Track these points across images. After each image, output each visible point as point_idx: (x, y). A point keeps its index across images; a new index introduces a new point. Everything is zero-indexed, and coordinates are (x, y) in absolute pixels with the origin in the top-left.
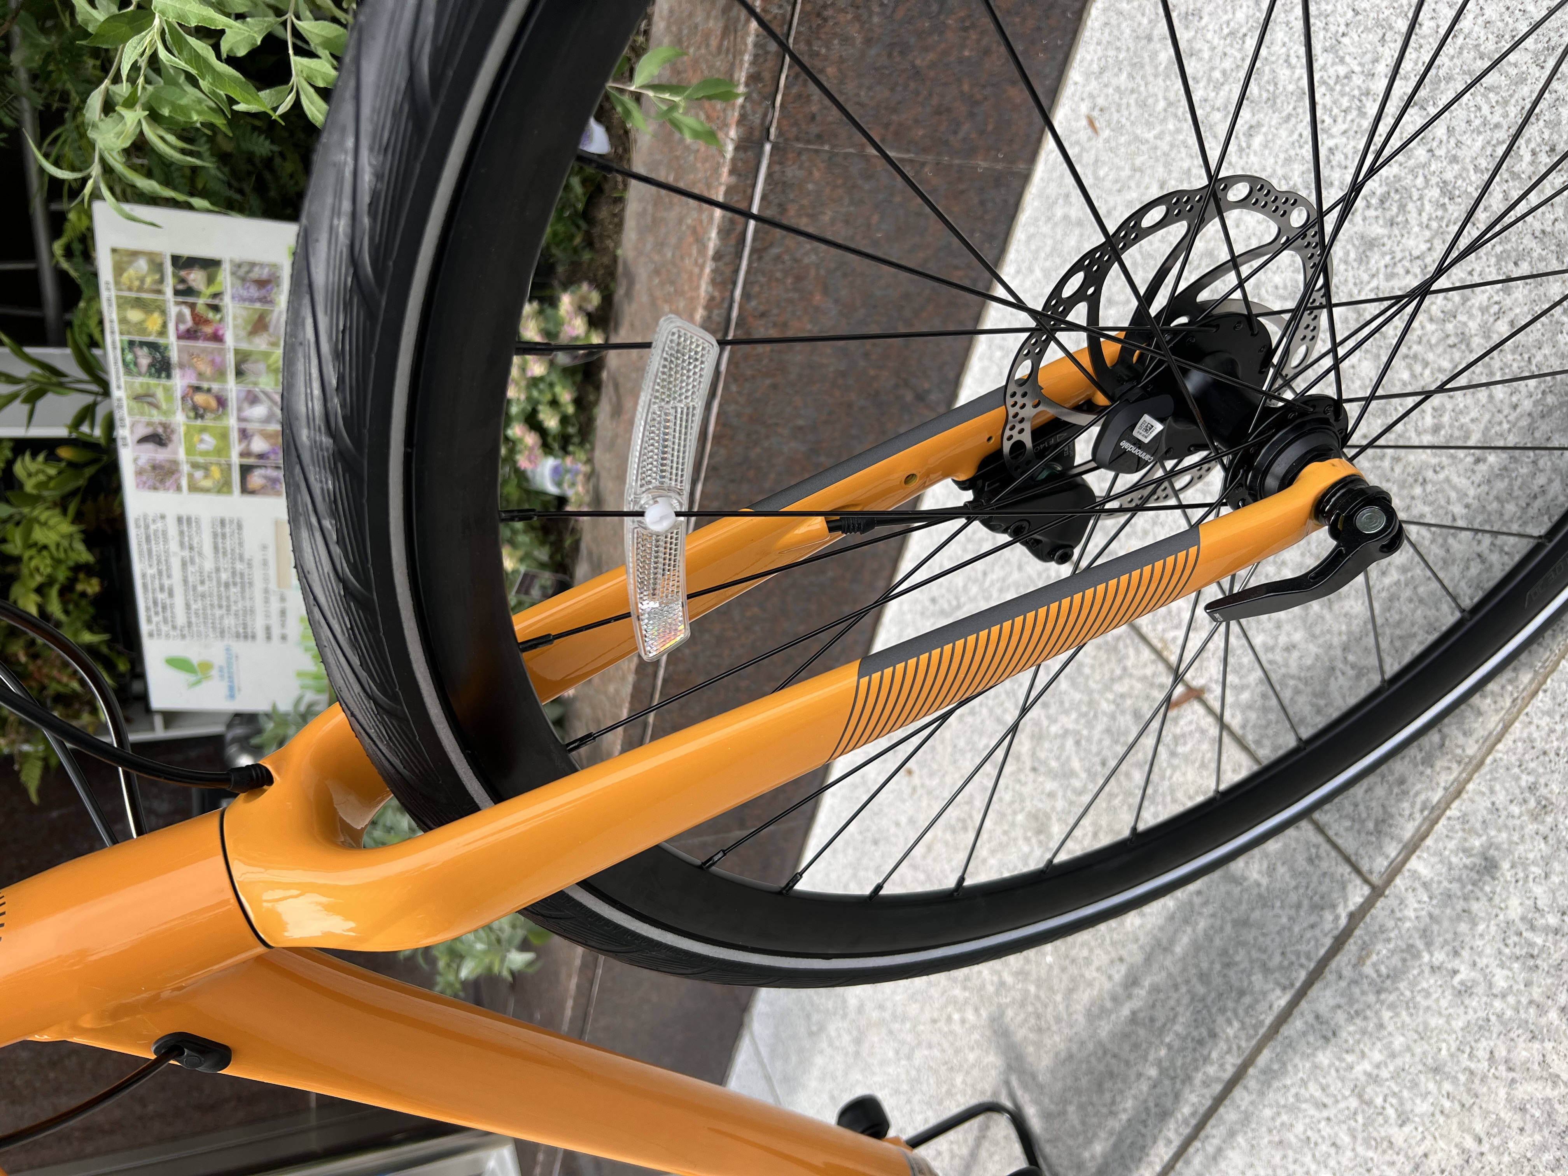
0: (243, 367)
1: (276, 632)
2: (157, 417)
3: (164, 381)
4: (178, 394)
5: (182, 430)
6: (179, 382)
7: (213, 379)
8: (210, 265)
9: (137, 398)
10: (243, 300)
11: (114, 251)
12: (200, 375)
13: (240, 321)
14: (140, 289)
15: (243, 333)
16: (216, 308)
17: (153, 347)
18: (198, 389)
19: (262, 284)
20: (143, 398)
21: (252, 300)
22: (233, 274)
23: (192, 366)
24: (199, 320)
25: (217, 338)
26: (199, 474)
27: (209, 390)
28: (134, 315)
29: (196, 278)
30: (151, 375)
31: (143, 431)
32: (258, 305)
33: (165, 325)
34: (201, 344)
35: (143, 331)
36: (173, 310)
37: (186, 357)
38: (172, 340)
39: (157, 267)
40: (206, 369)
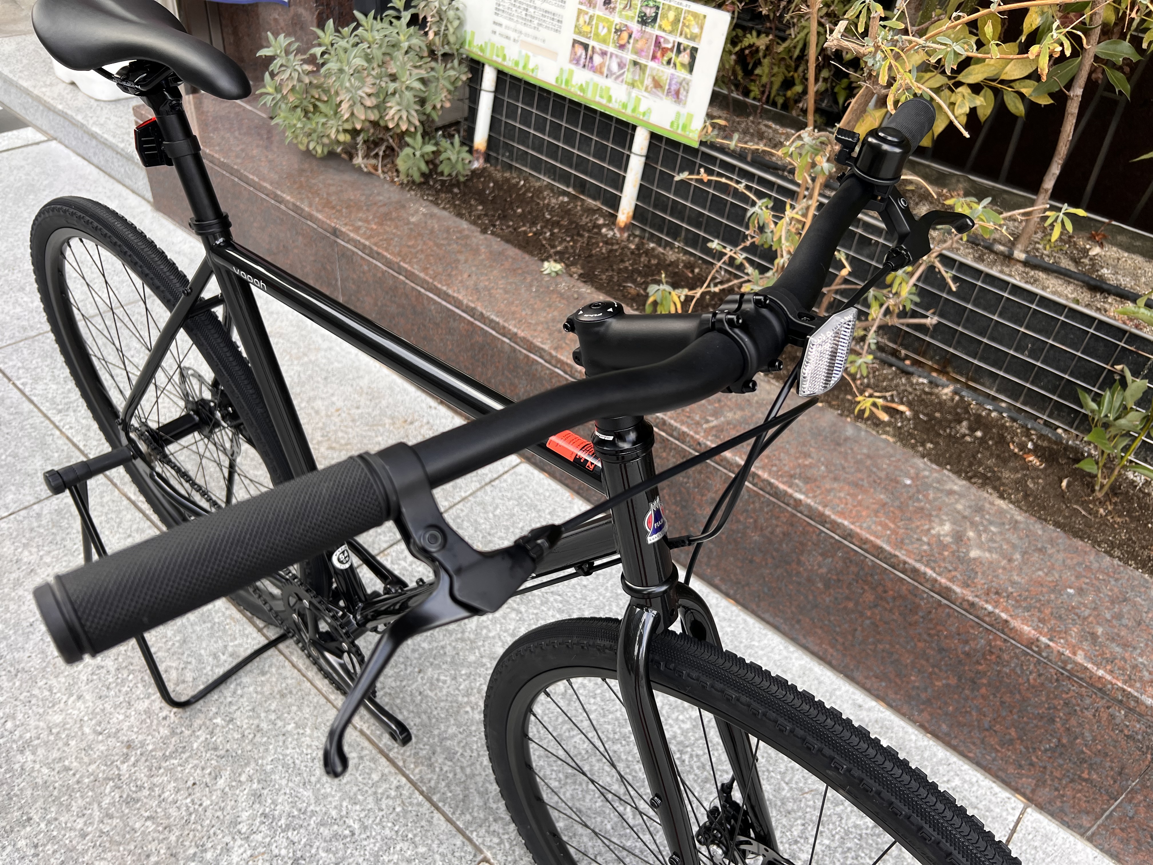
0: (638, 67)
1: (497, 28)
3: (636, 18)
4: (629, 24)
5: (610, 18)
7: (633, 47)
8: (690, 67)
10: (671, 80)
11: (705, 17)
12: (636, 41)
13: (660, 74)
14: (684, 24)
15: (654, 73)
16: (669, 62)
17: (655, 19)
18: (630, 36)
19: (677, 93)
20: (630, 4)
21: (670, 85)
22: (684, 79)
23: (642, 37)
24: (664, 51)
25: (654, 58)
26: (587, 18)
27: (628, 42)
28: (671, 15)
29: (685, 58)
30: (640, 12)
32: (667, 87)
33: (664, 30)
34: (652, 47)
35: (663, 17)
36: (671, 38)
37: (647, 36)
38: (656, 32)
39: (693, 38)
40: (639, 45)
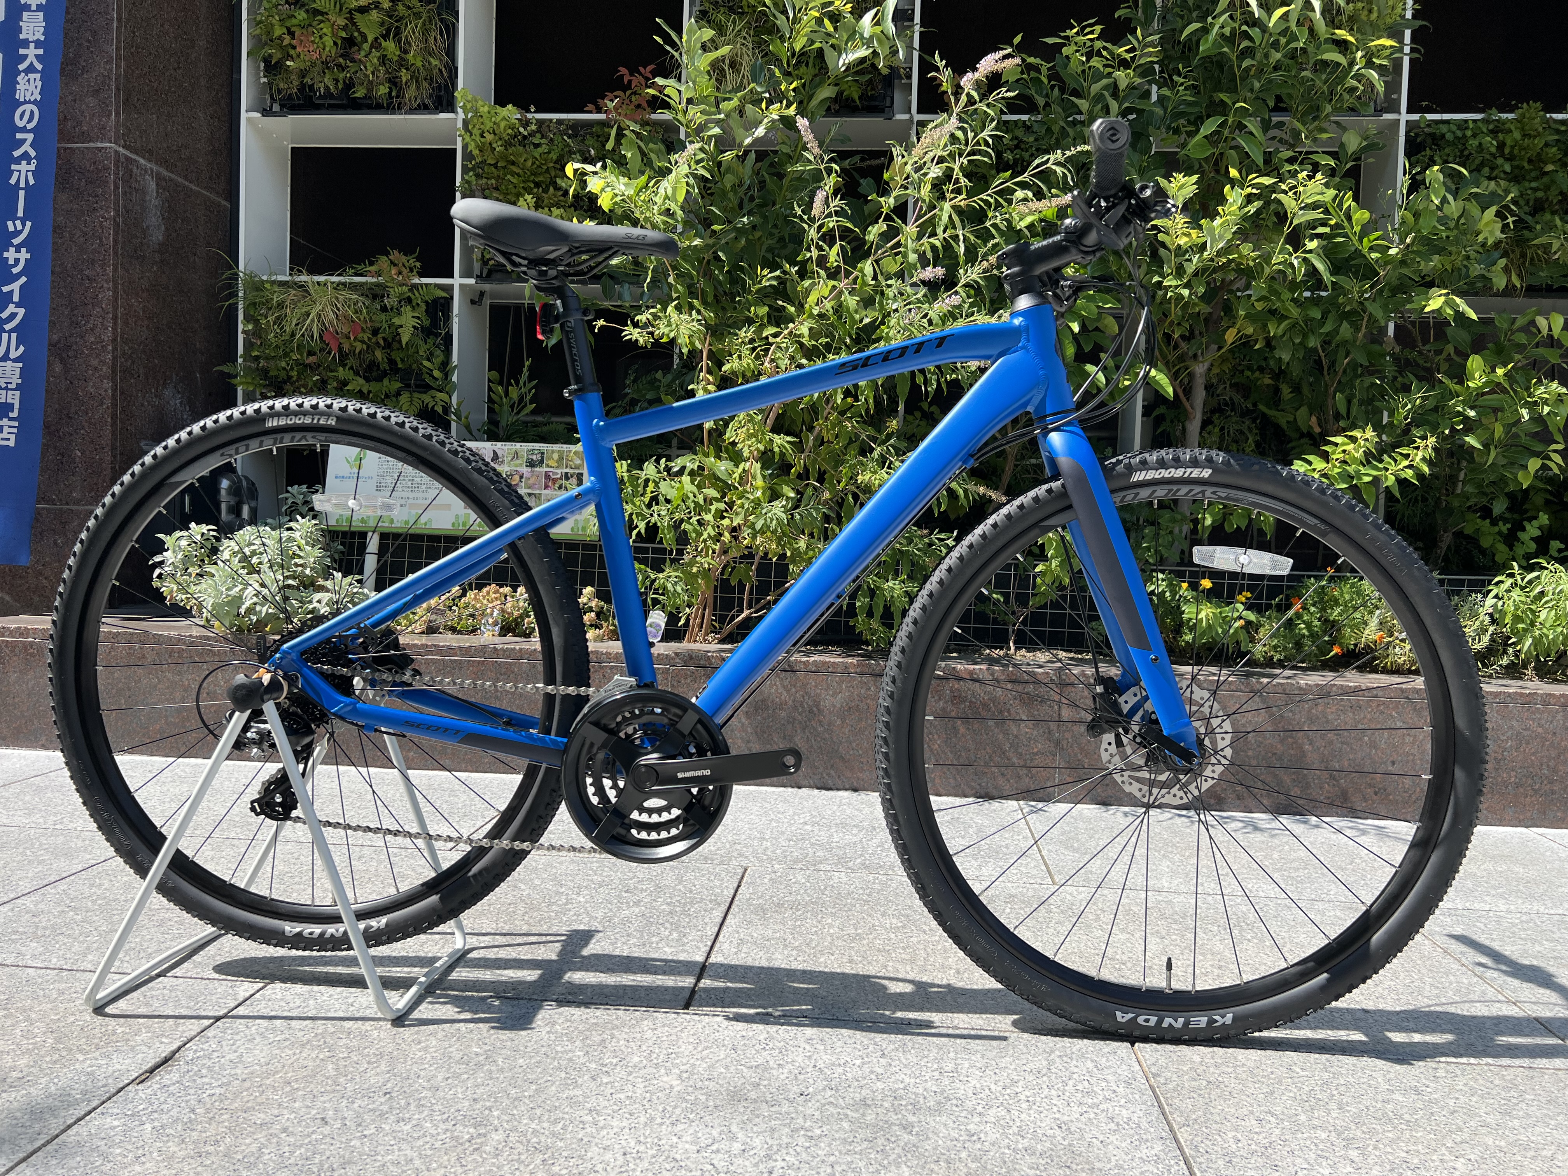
0: (532, 497)
2: (507, 460)
3: (525, 464)
6: (525, 470)
7: (525, 484)
9: (516, 453)
12: (527, 479)
13: (554, 497)
14: (566, 460)
15: (548, 498)
16: (560, 488)
17: (541, 462)
20: (516, 455)
23: (532, 476)
24: (554, 481)
25: (546, 487)
28: (556, 456)
30: (527, 459)
31: (500, 453)
33: (551, 467)
34: (543, 480)
35: (549, 458)
36: (559, 471)
37: (536, 474)
38: (544, 469)
39: (577, 468)
40: (531, 482)
